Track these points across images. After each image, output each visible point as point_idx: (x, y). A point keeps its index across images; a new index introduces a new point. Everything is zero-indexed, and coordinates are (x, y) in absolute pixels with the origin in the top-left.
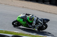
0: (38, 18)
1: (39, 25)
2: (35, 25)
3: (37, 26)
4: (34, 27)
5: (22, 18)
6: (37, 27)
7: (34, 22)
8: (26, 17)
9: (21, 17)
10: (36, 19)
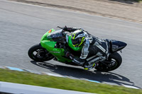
0: (94, 40)
1: (98, 58)
2: (87, 58)
3: (93, 61)
4: (86, 63)
5: (53, 38)
6: (92, 63)
7: (86, 50)
8: (64, 36)
9: (51, 36)
10: (91, 41)
